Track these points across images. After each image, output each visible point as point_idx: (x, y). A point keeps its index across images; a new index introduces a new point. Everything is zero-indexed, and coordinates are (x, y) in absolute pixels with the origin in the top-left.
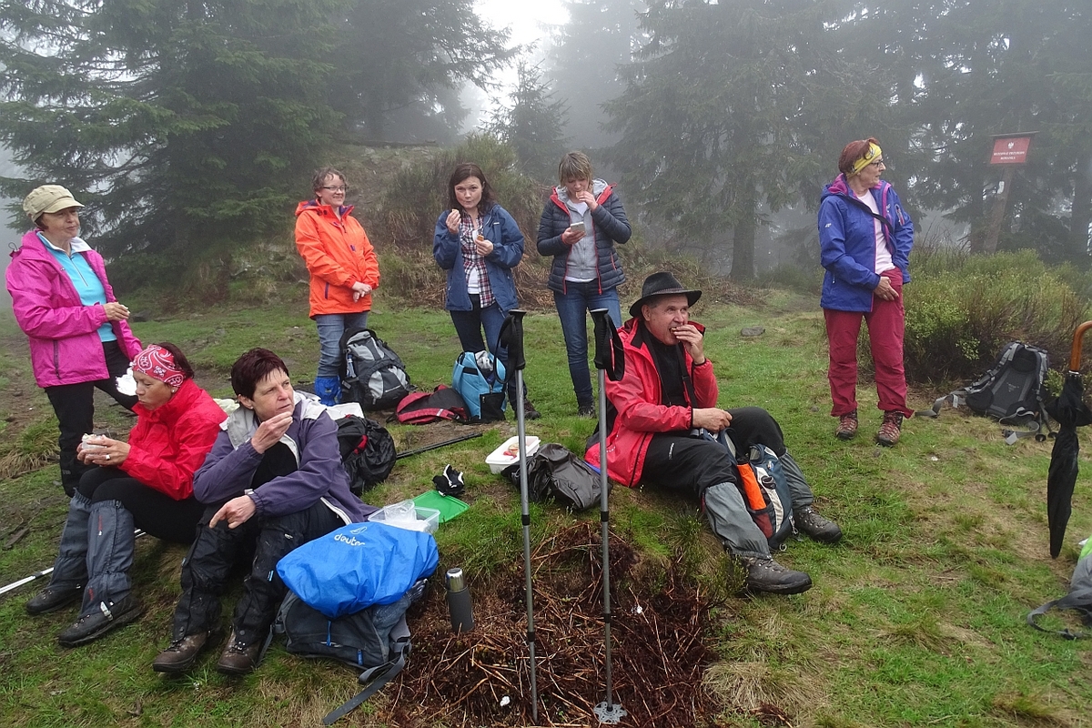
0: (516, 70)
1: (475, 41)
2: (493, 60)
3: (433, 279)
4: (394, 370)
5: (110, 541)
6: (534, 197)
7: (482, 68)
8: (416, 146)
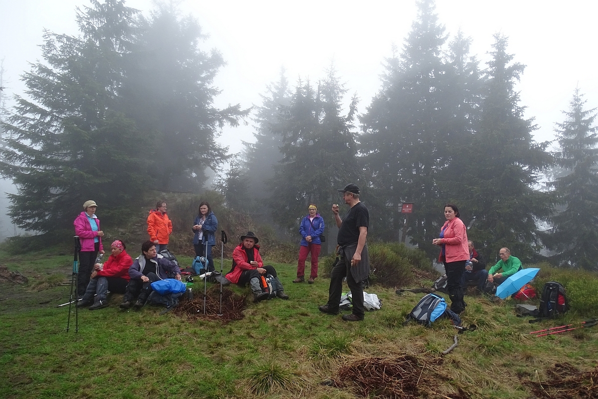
0: (229, 163)
1: (213, 152)
2: (220, 159)
3: (186, 245)
4: (174, 261)
5: (103, 287)
6: (231, 216)
7: (215, 162)
8: (183, 193)
